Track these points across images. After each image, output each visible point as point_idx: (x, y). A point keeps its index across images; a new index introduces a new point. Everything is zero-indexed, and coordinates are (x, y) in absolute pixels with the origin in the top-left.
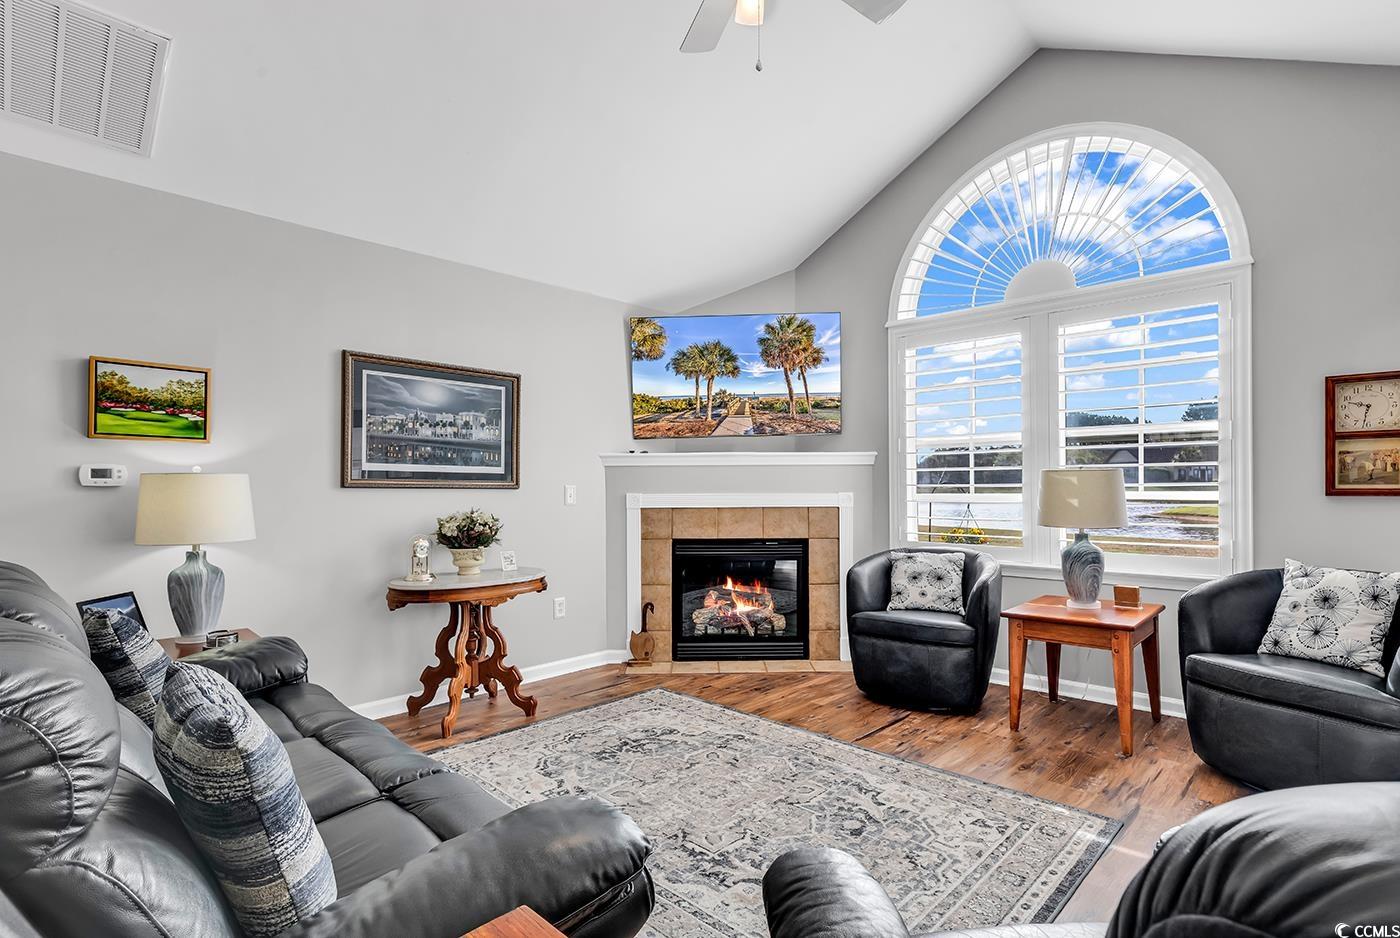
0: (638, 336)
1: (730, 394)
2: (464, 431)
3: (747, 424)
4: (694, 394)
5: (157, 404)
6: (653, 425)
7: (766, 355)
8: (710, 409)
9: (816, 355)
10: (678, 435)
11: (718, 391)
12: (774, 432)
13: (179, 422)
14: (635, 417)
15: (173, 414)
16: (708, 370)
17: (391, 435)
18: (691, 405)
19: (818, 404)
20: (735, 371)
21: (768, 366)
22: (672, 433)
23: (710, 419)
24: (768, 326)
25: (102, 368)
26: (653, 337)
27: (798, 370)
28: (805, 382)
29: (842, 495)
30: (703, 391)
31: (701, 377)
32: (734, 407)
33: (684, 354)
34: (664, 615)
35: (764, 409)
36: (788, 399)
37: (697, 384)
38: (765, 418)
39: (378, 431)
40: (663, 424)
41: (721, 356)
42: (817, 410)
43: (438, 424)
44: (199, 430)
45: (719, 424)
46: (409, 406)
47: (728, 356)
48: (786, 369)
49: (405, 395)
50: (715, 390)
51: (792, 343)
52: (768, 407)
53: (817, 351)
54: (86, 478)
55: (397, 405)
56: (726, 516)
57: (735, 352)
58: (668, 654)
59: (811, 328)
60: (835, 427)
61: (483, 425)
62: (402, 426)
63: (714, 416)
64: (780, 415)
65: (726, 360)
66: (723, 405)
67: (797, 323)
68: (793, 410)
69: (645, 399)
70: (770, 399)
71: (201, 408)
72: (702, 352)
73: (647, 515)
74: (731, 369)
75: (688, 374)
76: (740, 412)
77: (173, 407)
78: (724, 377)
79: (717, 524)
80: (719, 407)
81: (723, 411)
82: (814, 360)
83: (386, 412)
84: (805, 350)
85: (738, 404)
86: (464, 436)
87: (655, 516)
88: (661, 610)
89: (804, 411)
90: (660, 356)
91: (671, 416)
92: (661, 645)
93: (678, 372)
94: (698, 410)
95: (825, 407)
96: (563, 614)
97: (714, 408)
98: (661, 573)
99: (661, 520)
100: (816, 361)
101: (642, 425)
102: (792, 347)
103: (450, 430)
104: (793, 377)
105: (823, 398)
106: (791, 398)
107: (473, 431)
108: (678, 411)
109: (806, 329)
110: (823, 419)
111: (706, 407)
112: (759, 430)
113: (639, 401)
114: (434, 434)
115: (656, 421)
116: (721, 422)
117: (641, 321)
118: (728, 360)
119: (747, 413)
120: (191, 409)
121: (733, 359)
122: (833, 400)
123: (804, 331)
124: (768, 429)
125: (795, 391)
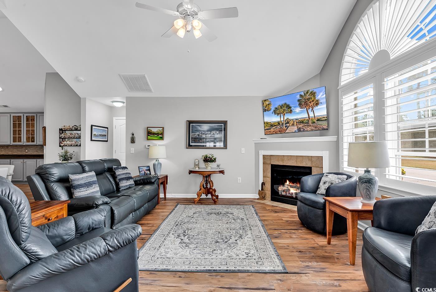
0: (265, 105)
1: (290, 119)
2: (213, 135)
3: (295, 128)
4: (280, 120)
5: (156, 134)
6: (269, 130)
7: (300, 105)
8: (284, 125)
9: (317, 102)
10: (276, 133)
11: (286, 118)
12: (304, 131)
13: (159, 137)
14: (265, 128)
15: (158, 136)
16: (283, 112)
17: (196, 137)
18: (279, 123)
19: (319, 119)
20: (291, 112)
21: (301, 108)
22: (274, 133)
23: (284, 128)
24: (300, 95)
25: (149, 129)
26: (268, 104)
27: (311, 108)
28: (314, 112)
29: (324, 152)
30: (282, 119)
31: (281, 114)
32: (291, 122)
33: (277, 108)
34: (268, 186)
35: (300, 123)
36: (308, 118)
37: (280, 117)
38: (300, 126)
39: (194, 136)
40: (272, 130)
41: (287, 107)
42: (318, 122)
43: (206, 134)
44: (162, 138)
45: (287, 129)
46: (200, 131)
47: (289, 107)
48: (307, 109)
49: (199, 128)
50: (285, 118)
51: (308, 99)
52: (302, 122)
53: (317, 101)
54: (147, 147)
55: (197, 131)
56: (286, 158)
57: (291, 106)
58: (269, 198)
59: (315, 93)
60: (325, 127)
61: (218, 134)
62: (199, 135)
63: (286, 126)
64: (306, 124)
65: (288, 108)
66: (288, 123)
67: (310, 92)
68: (310, 122)
69: (267, 123)
70: (302, 119)
71: (162, 134)
72: (281, 107)
73: (264, 157)
74: (290, 111)
75: (278, 114)
76: (293, 125)
77: (158, 134)
78: (288, 114)
79: (283, 160)
80: (287, 123)
81: (288, 125)
82: (316, 104)
83: (195, 132)
84: (313, 101)
85: (292, 122)
86: (213, 137)
87: (266, 157)
88: (268, 185)
89: (314, 123)
90: (270, 110)
91: (274, 127)
92: (268, 195)
93: (275, 114)
94: (281, 125)
95: (321, 120)
96: (240, 182)
97: (285, 124)
98: (268, 174)
99: (268, 158)
100: (317, 104)
101: (267, 131)
102: (308, 101)
103: (210, 135)
104: (310, 111)
105: (321, 117)
106: (309, 118)
107: (215, 135)
108: (275, 126)
109: (313, 94)
110: (321, 124)
111: (283, 124)
112: (299, 130)
113: (266, 124)
114: (206, 136)
115: (270, 129)
116: (287, 128)
117: (265, 100)
118: (289, 108)
119: (295, 124)
120: (160, 134)
121: (290, 108)
122: (324, 117)
123: (312, 94)
124: (302, 130)
125: (310, 116)
